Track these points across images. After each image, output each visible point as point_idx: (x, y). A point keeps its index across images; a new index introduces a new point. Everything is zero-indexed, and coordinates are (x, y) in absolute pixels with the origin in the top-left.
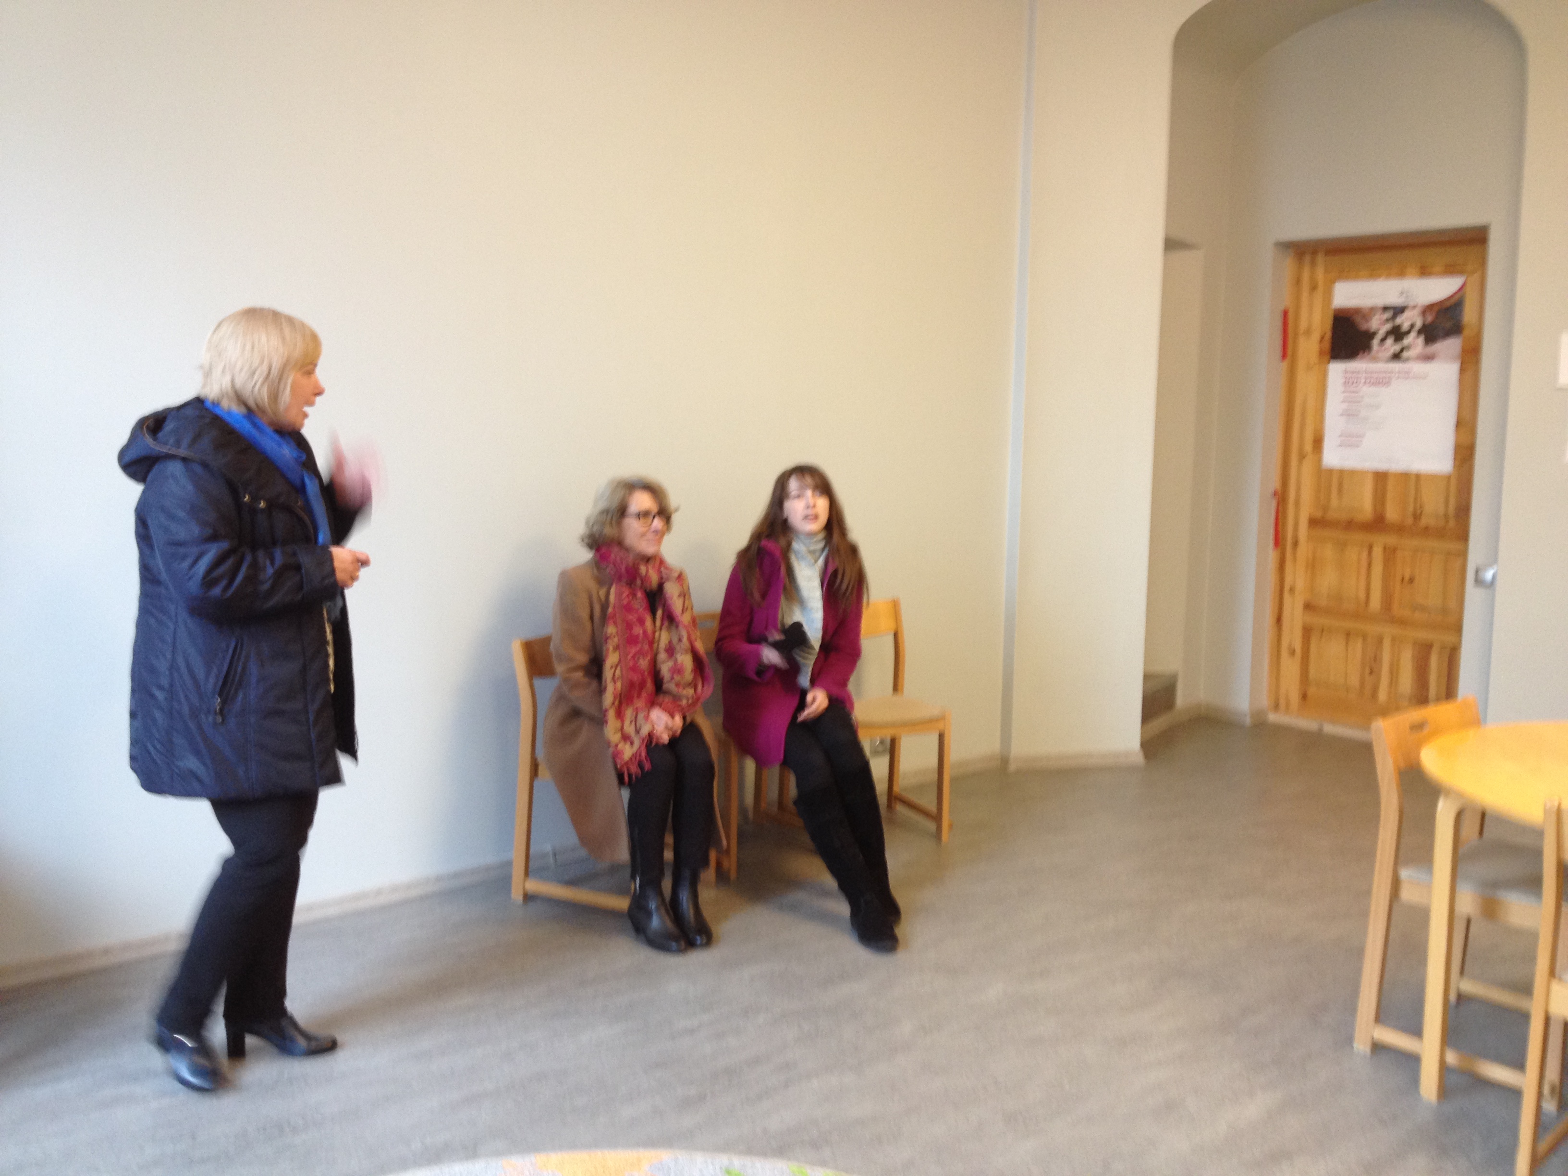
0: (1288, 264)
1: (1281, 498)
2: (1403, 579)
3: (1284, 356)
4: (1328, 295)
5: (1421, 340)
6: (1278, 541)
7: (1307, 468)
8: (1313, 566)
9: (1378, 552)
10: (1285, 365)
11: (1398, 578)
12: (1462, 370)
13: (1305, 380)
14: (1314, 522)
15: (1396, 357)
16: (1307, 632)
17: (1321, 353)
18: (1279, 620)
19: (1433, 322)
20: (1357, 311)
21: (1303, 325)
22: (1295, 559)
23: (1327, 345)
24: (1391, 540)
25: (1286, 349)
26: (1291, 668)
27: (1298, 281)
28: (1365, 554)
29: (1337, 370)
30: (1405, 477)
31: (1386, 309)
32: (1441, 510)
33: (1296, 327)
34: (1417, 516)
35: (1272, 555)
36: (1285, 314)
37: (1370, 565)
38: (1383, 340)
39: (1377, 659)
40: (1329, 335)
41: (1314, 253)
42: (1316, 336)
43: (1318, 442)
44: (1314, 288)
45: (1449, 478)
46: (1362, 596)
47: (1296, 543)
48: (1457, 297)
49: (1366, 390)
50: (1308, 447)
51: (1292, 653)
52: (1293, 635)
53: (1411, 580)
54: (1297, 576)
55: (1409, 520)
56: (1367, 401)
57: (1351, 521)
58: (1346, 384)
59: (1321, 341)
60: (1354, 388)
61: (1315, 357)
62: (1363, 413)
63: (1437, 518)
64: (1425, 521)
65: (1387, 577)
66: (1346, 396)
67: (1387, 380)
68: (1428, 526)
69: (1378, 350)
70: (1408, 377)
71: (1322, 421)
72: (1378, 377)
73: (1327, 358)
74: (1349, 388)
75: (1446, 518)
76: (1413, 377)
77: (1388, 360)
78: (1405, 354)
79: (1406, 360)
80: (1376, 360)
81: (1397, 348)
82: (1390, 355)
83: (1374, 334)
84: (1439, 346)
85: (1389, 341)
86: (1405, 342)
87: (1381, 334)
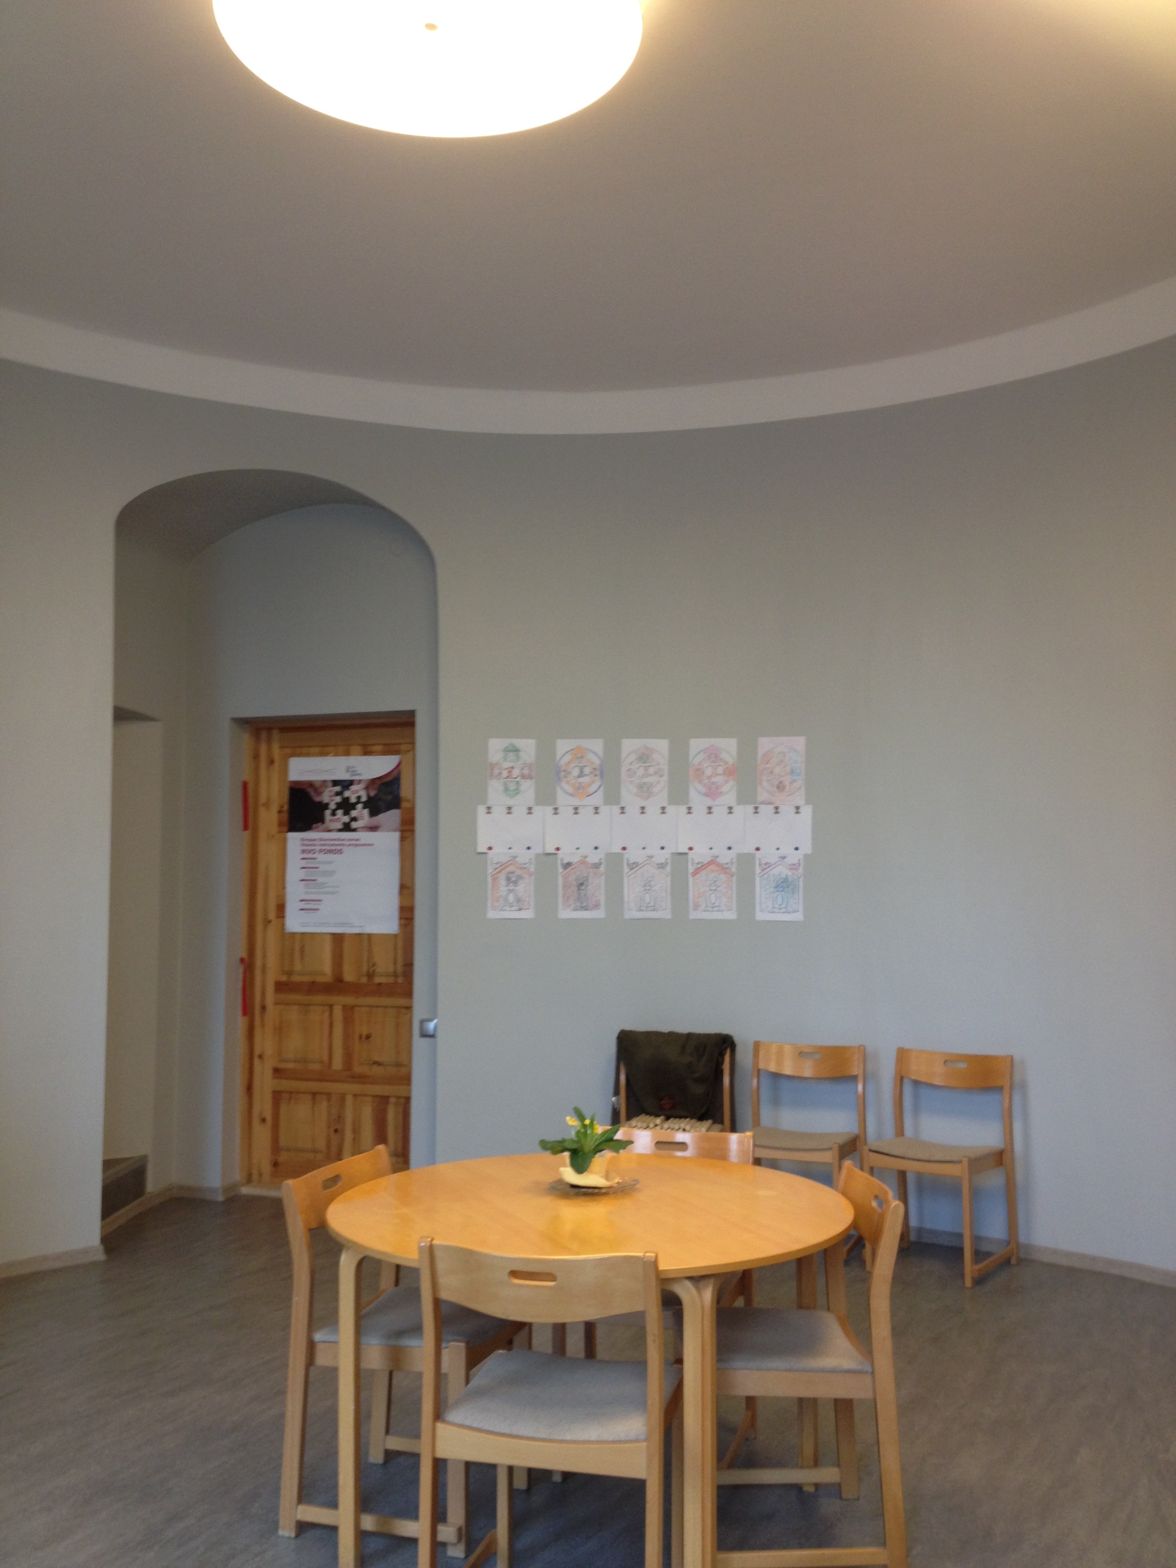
0: (246, 739)
1: (248, 965)
2: (360, 1037)
3: (246, 828)
4: (285, 770)
5: (366, 812)
6: (247, 1009)
7: (272, 934)
8: (280, 1030)
9: (338, 1012)
10: (247, 834)
11: (357, 1036)
12: (403, 839)
13: (267, 850)
14: (280, 987)
15: (347, 828)
16: (277, 1096)
17: (280, 824)
18: (249, 1088)
19: (376, 795)
20: (311, 784)
21: (263, 799)
22: (263, 1026)
23: (285, 816)
24: (349, 1000)
25: (248, 820)
26: (262, 1135)
27: (256, 756)
28: (327, 1014)
29: (295, 839)
30: (359, 936)
31: (335, 783)
32: (391, 967)
33: (256, 797)
34: (370, 975)
35: (241, 1022)
36: (245, 785)
37: (331, 1025)
38: (334, 813)
39: (340, 1118)
40: (286, 808)
41: (269, 729)
42: (275, 808)
43: (281, 908)
44: (272, 762)
45: (396, 936)
46: (325, 1058)
47: (264, 1008)
48: (395, 773)
49: (321, 857)
50: (272, 915)
51: (264, 1120)
52: (263, 1104)
53: (368, 1037)
54: (265, 1043)
55: (364, 980)
56: (323, 868)
57: (313, 983)
58: (303, 851)
59: (280, 812)
60: (310, 856)
61: (275, 829)
62: (321, 880)
63: (388, 975)
64: (378, 980)
65: (347, 1036)
66: (303, 863)
67: (339, 848)
68: (380, 984)
69: (331, 821)
70: (356, 845)
71: (284, 888)
72: (332, 845)
73: (285, 828)
74: (305, 856)
75: (395, 975)
76: (363, 845)
77: (340, 830)
78: (354, 825)
79: (354, 830)
80: (330, 831)
81: (346, 819)
82: (340, 826)
83: (326, 806)
84: (382, 818)
85: (340, 812)
86: (354, 813)
87: (332, 806)
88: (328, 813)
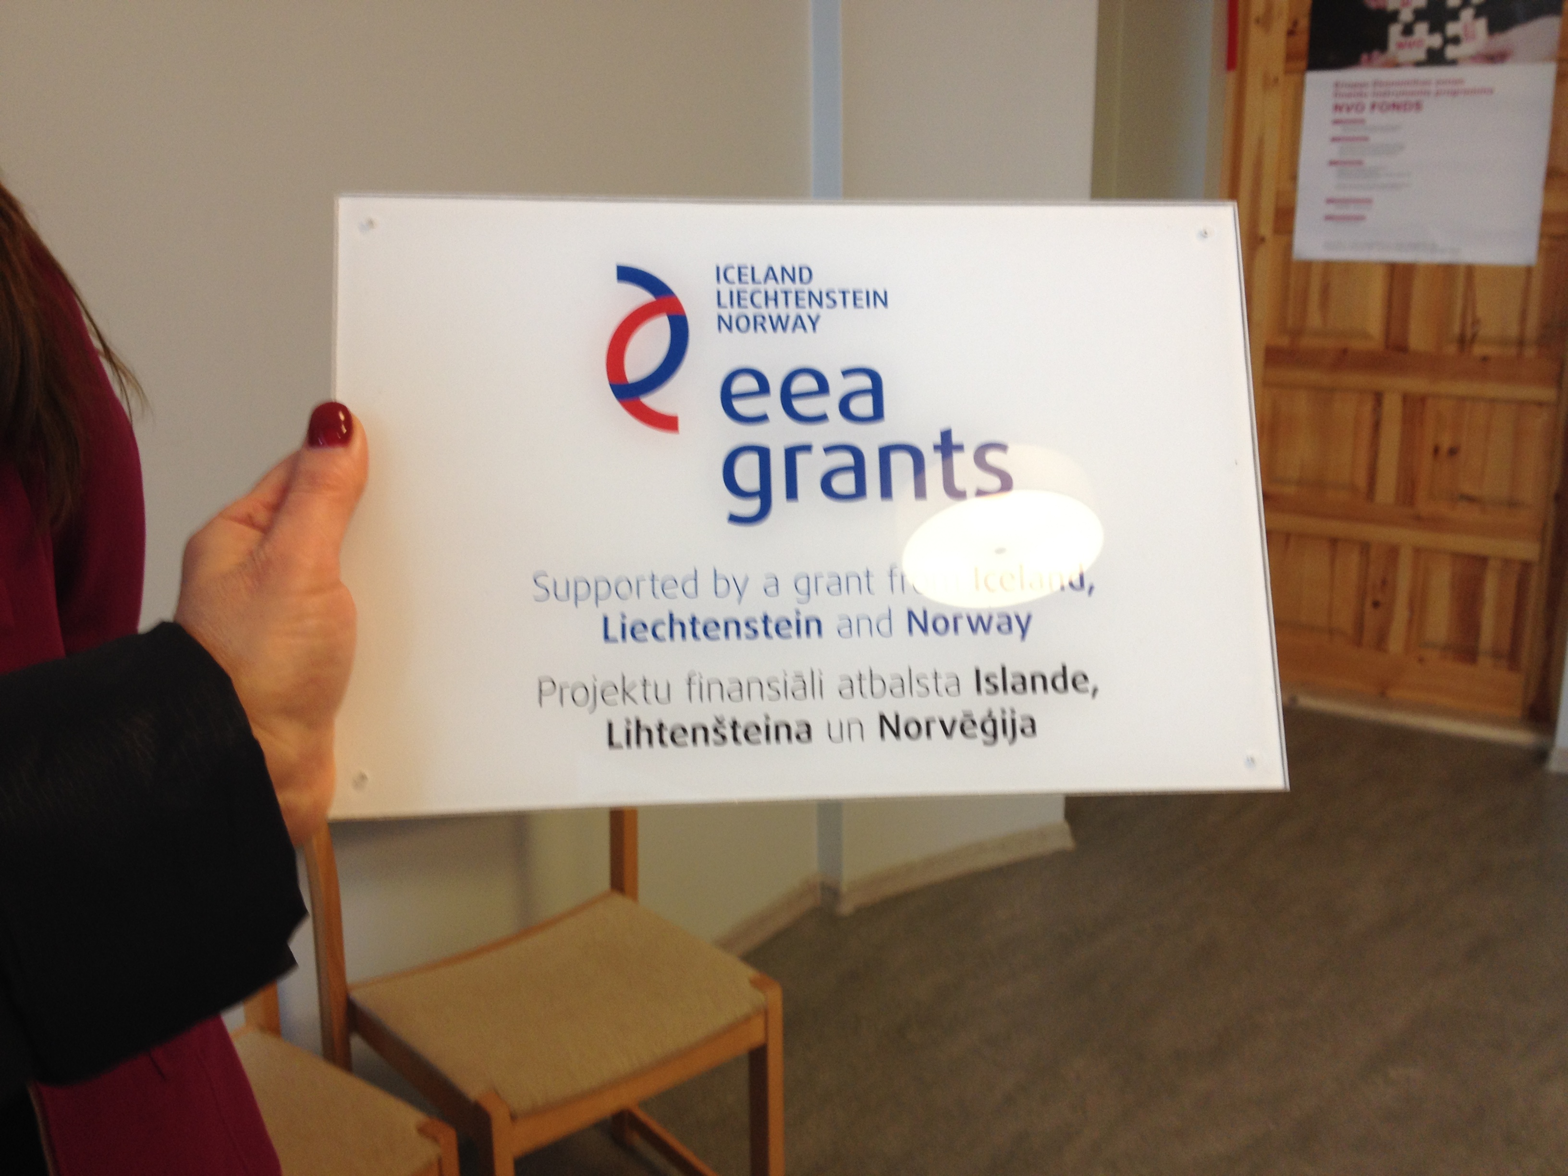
2: (1436, 450)
3: (1229, 66)
7: (1266, 261)
9: (1392, 407)
10: (1232, 77)
11: (1429, 449)
12: (1560, 78)
14: (1277, 356)
15: (1435, 58)
17: (1290, 57)
23: (1302, 41)
24: (1416, 384)
25: (1234, 52)
28: (1368, 407)
29: (1321, 84)
30: (1448, 271)
32: (1513, 331)
34: (1464, 342)
37: (1377, 426)
38: (1408, 30)
39: (1387, 583)
40: (1304, 23)
42: (1281, 26)
43: (1286, 216)
45: (1529, 270)
46: (1361, 481)
49: (1373, 118)
53: (1453, 452)
55: (1451, 349)
56: (1377, 138)
57: (1345, 351)
58: (1337, 108)
59: (1291, 33)
60: (1353, 115)
61: (1277, 66)
62: (1370, 161)
63: (1503, 342)
64: (1478, 350)
65: (1408, 446)
66: (1338, 131)
67: (1413, 99)
68: (1485, 359)
69: (1400, 46)
70: (1455, 93)
71: (1294, 178)
72: (1403, 93)
73: (1303, 64)
74: (1344, 115)
75: (1521, 343)
76: (1467, 92)
77: (1418, 64)
78: (1451, 52)
79: (1453, 62)
80: (1396, 65)
81: (1436, 41)
82: (1421, 55)
83: (1393, 16)
84: (1517, 36)
85: (1421, 28)
86: (1452, 29)
87: (1406, 15)
88: (1395, 31)
